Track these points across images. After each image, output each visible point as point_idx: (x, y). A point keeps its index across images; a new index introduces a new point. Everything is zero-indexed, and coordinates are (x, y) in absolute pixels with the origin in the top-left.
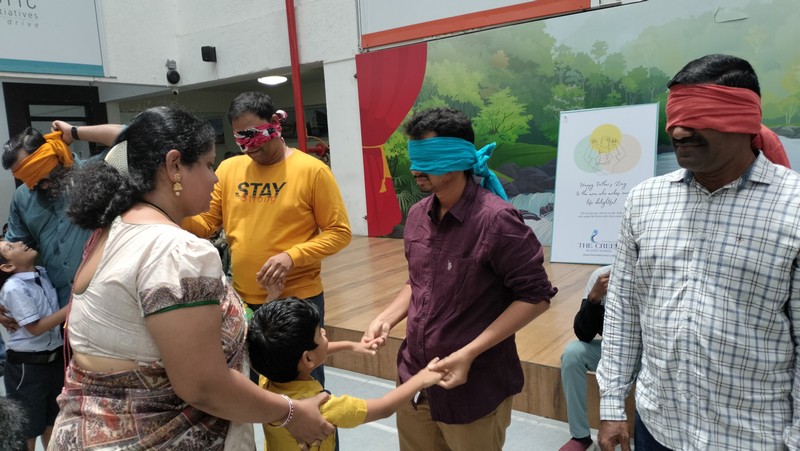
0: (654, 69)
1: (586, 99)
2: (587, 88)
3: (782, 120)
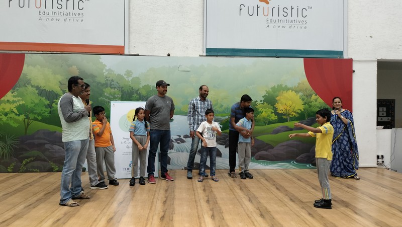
1: (121, 96)
2: (122, 91)
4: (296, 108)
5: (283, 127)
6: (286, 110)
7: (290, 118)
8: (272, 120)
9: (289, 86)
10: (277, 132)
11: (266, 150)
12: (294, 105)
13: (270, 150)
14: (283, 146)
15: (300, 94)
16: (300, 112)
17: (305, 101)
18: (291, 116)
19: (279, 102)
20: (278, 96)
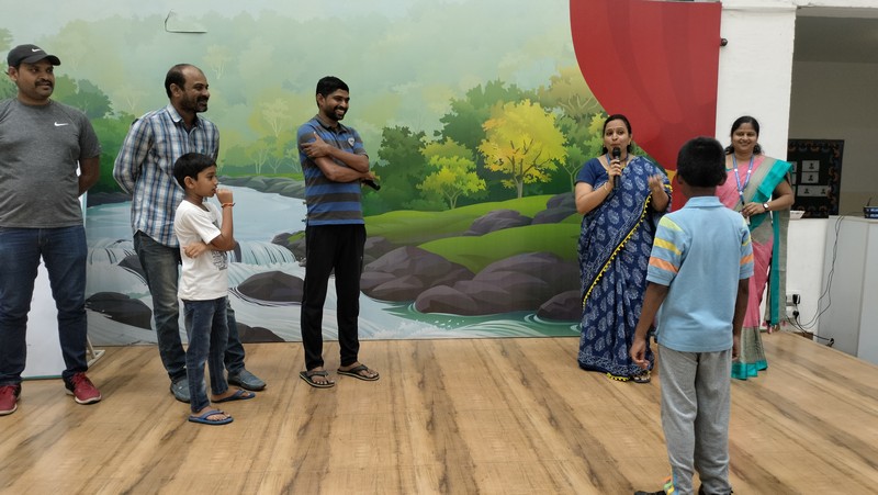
0: (84, 82)
3: (251, 168)
4: (544, 157)
5: (502, 215)
6: (513, 162)
7: (524, 184)
8: (469, 191)
9: (524, 85)
10: (483, 228)
11: (451, 284)
12: (536, 146)
13: (462, 282)
14: (503, 270)
15: (557, 112)
16: (553, 167)
17: (572, 133)
18: (527, 180)
19: (493, 137)
20: (487, 119)
